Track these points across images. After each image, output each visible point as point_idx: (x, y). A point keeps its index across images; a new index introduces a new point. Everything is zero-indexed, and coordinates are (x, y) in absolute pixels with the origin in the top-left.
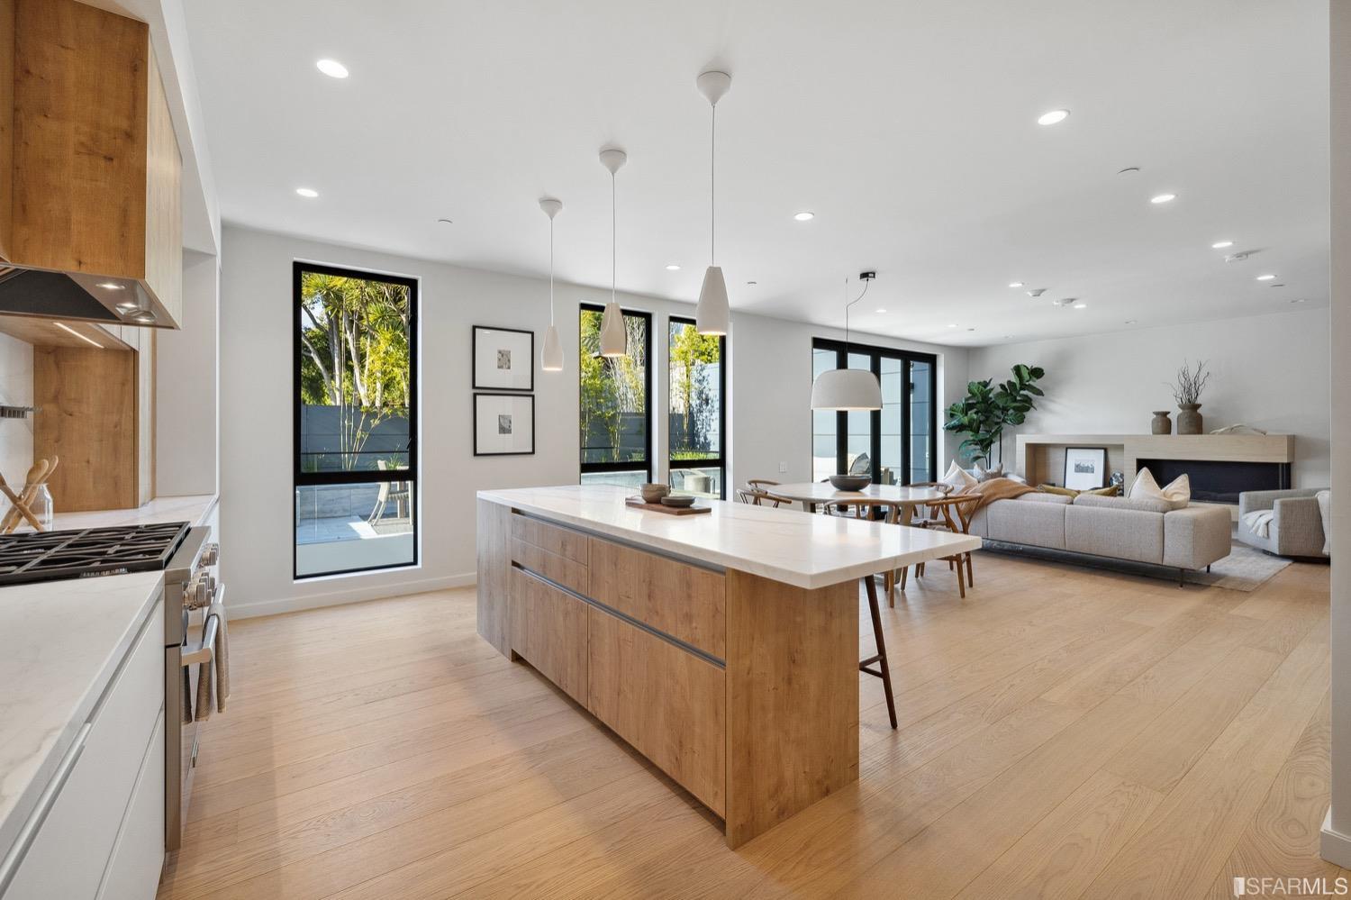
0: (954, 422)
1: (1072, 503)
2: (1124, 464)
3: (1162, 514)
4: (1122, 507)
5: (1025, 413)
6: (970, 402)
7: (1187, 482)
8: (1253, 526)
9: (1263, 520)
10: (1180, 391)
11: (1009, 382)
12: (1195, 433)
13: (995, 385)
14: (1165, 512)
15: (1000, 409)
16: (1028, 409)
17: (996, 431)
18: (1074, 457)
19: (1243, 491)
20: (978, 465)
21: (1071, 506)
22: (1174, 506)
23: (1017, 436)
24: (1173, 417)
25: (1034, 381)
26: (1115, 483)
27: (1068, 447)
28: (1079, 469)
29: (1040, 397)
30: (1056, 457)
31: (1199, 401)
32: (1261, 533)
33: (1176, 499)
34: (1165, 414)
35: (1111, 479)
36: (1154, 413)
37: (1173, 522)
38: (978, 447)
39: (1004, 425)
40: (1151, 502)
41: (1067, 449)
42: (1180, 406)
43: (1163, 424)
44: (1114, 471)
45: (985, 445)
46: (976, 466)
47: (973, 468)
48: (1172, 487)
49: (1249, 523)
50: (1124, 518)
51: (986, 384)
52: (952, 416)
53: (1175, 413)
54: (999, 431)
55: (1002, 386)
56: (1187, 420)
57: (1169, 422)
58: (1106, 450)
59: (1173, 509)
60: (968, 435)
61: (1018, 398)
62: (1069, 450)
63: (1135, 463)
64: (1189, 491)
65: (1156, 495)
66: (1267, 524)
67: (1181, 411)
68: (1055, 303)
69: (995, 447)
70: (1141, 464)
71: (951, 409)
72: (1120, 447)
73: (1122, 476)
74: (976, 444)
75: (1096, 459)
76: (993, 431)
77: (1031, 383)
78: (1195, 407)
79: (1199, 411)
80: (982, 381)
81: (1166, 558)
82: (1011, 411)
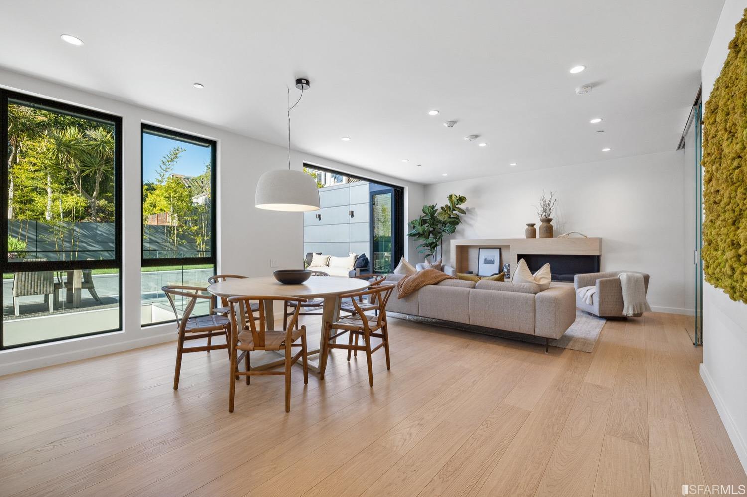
0: (414, 232)
1: (474, 287)
2: (510, 257)
3: (534, 295)
4: (508, 289)
5: (456, 226)
6: (425, 218)
7: (549, 269)
8: (583, 297)
9: (589, 293)
10: (540, 210)
11: (447, 206)
12: (549, 237)
13: (438, 207)
14: (536, 294)
15: (441, 223)
16: (457, 224)
17: (439, 238)
18: (484, 254)
19: (575, 274)
20: (427, 260)
21: (473, 289)
22: (542, 288)
23: (451, 240)
24: (537, 227)
25: (460, 205)
26: (506, 270)
27: (480, 248)
28: (487, 261)
29: (464, 215)
30: (473, 254)
31: (551, 217)
32: (588, 302)
33: (543, 282)
34: (533, 225)
35: (504, 268)
36: (527, 225)
37: (542, 301)
38: (429, 248)
39: (443, 234)
40: (527, 285)
41: (479, 249)
42: (541, 220)
43: (532, 233)
44: (505, 263)
45: (433, 246)
46: (426, 261)
47: (424, 262)
48: (540, 273)
49: (581, 295)
50: (508, 298)
51: (433, 207)
52: (414, 227)
53: (538, 225)
54: (441, 237)
55: (442, 208)
56: (545, 229)
57: (535, 231)
58: (500, 249)
59: (541, 291)
60: (422, 241)
61: (452, 216)
62: (480, 250)
63: (516, 257)
64: (551, 277)
65: (530, 279)
66: (592, 296)
67: (541, 223)
68: (466, 139)
69: (438, 248)
70: (520, 257)
71: (413, 223)
72: (508, 247)
73: (509, 265)
74: (427, 246)
75: (495, 255)
76: (438, 238)
77: (459, 206)
78: (549, 221)
79: (551, 223)
80: (431, 205)
81: (537, 330)
82: (448, 224)
